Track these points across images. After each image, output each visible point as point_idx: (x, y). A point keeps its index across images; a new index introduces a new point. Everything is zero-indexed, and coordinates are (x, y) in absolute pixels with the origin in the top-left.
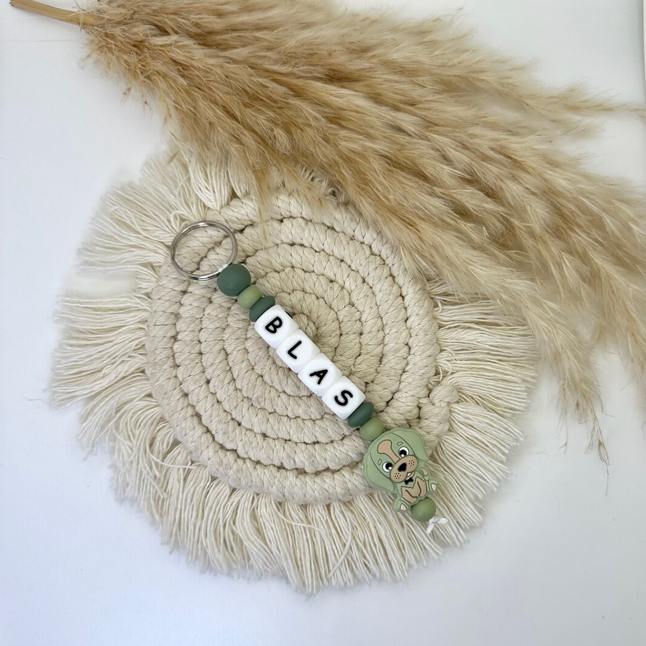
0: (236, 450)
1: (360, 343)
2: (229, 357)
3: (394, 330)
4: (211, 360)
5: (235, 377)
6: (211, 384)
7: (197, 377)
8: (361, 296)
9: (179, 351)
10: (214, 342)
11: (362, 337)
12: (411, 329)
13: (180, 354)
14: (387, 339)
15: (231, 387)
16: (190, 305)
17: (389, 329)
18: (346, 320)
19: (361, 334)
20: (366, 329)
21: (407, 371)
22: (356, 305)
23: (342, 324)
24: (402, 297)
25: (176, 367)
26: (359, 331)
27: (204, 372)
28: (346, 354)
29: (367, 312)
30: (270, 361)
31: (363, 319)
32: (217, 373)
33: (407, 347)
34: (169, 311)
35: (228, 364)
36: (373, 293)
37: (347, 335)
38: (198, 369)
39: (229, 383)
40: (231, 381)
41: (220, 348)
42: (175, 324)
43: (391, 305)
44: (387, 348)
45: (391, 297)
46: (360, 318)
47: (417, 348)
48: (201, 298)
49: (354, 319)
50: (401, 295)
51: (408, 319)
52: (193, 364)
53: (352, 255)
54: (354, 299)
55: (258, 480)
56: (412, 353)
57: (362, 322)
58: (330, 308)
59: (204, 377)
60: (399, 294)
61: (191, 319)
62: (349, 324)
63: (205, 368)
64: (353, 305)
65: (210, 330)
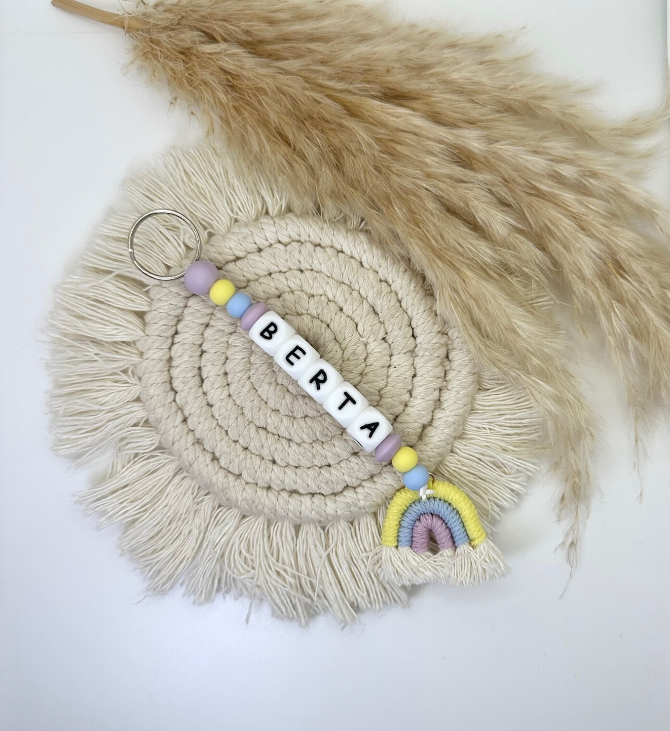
0: (347, 486)
1: (348, 316)
2: (268, 428)
3: (361, 281)
4: (258, 445)
5: (288, 437)
6: (278, 461)
7: (263, 467)
8: (311, 282)
9: (228, 464)
10: (246, 430)
11: (344, 310)
12: (371, 267)
13: (231, 465)
14: (363, 292)
15: (294, 447)
16: (199, 423)
17: (357, 284)
18: (319, 310)
19: (341, 310)
20: (341, 303)
21: (402, 299)
22: (315, 294)
23: (321, 317)
24: (340, 252)
25: (240, 477)
26: (338, 310)
27: (263, 459)
28: (346, 335)
29: (328, 289)
30: (300, 398)
31: (331, 297)
32: (273, 448)
33: (383, 283)
34: (189, 445)
35: (273, 434)
36: (318, 272)
37: (332, 321)
38: (257, 461)
39: (290, 446)
40: (289, 443)
41: (255, 430)
42: (204, 449)
43: (340, 265)
44: (370, 299)
45: (333, 259)
46: (328, 298)
47: (390, 275)
48: (201, 411)
49: (324, 305)
50: (338, 252)
51: (361, 263)
52: (248, 461)
53: (273, 261)
54: (309, 291)
55: (386, 487)
56: (390, 282)
57: (333, 301)
58: (299, 315)
59: (267, 461)
60: (336, 252)
61: (211, 432)
62: (325, 311)
63: (261, 456)
64: (313, 296)
65: (233, 425)
